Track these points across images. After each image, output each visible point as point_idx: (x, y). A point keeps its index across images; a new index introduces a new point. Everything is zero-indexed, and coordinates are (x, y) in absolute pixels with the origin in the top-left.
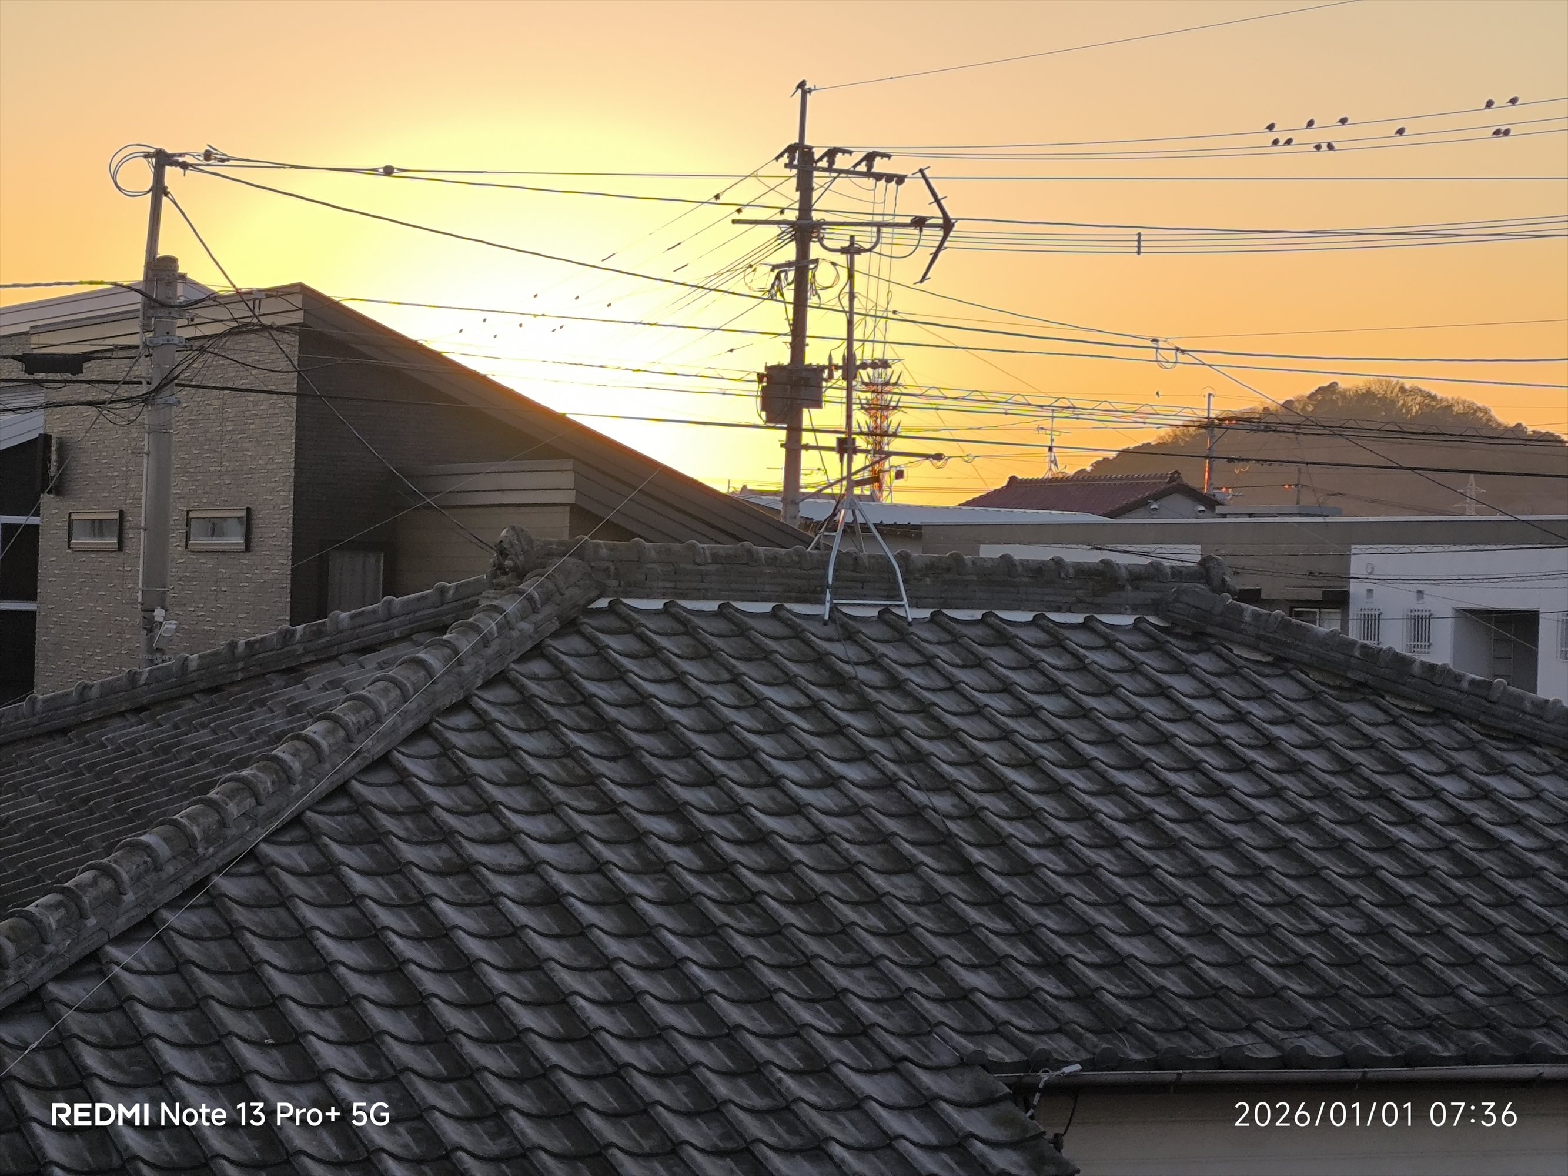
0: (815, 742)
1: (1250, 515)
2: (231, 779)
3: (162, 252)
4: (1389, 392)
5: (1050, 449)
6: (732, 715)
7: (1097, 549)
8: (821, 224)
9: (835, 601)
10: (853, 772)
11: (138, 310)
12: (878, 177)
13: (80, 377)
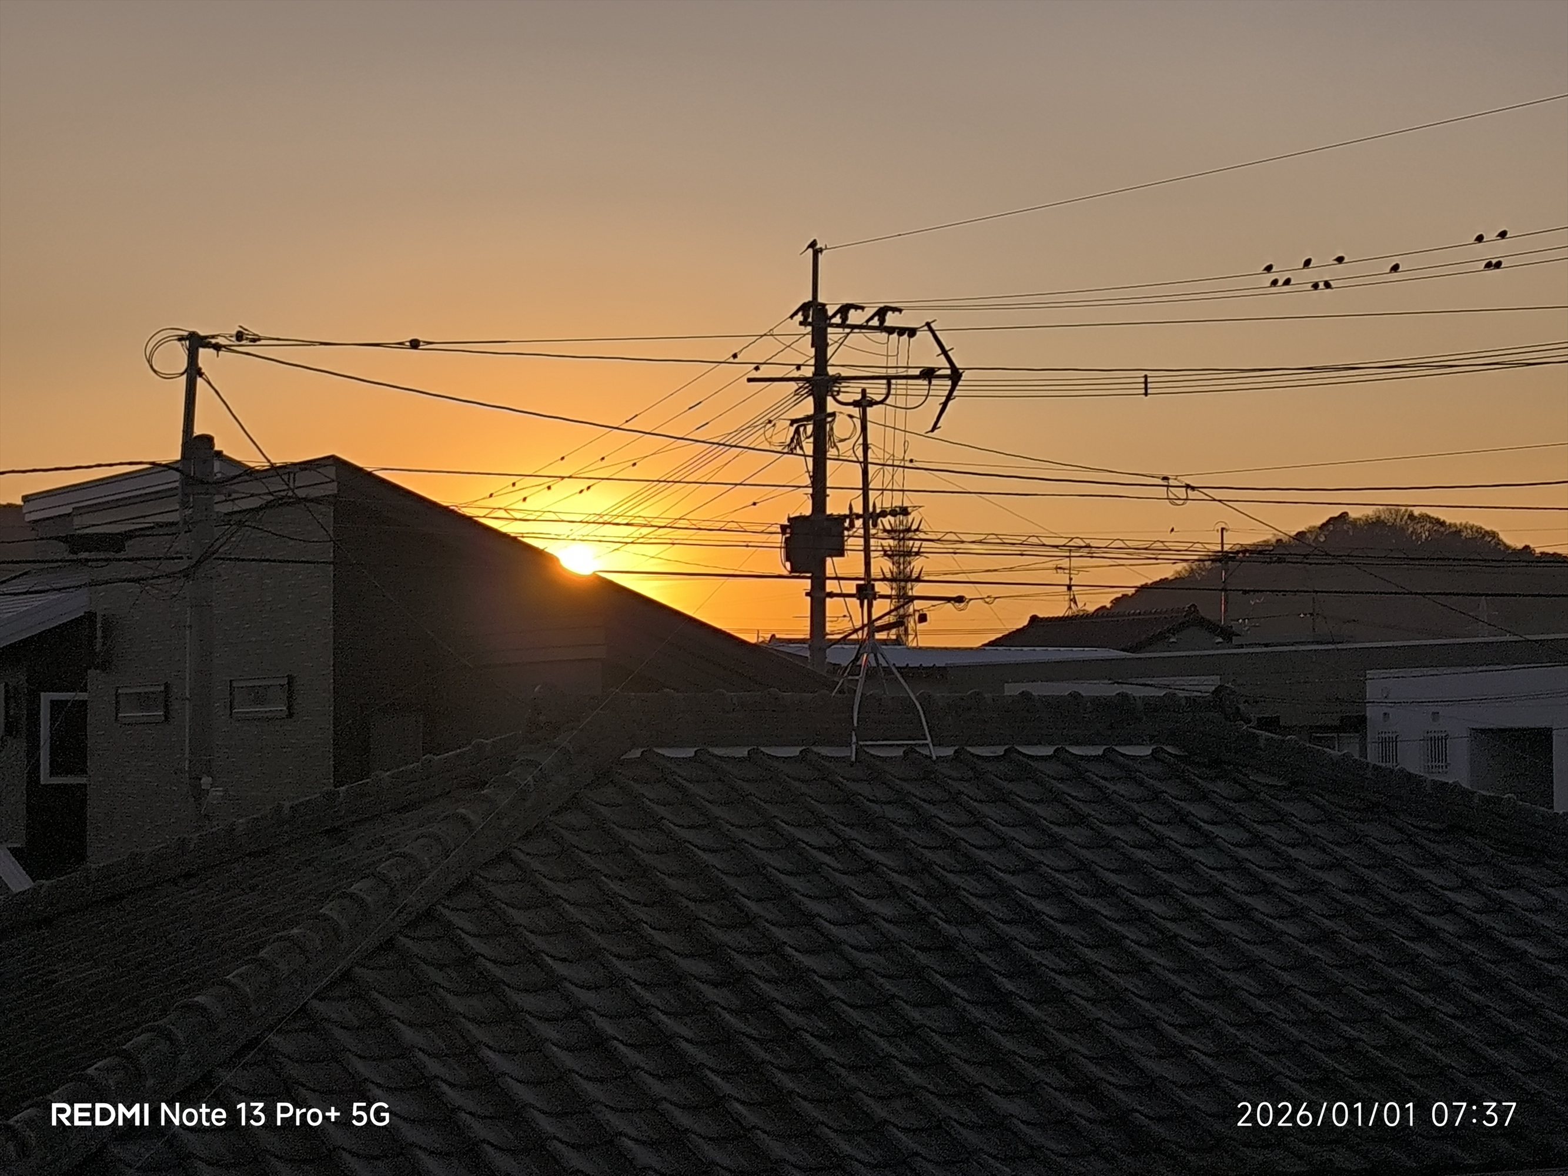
0: (846, 880)
1: (1266, 645)
2: (279, 938)
3: (198, 431)
4: (1398, 520)
5: (1069, 587)
6: (765, 857)
7: (1118, 683)
8: (838, 379)
9: (861, 743)
10: (885, 909)
11: (176, 488)
12: (890, 330)
13: (121, 555)
